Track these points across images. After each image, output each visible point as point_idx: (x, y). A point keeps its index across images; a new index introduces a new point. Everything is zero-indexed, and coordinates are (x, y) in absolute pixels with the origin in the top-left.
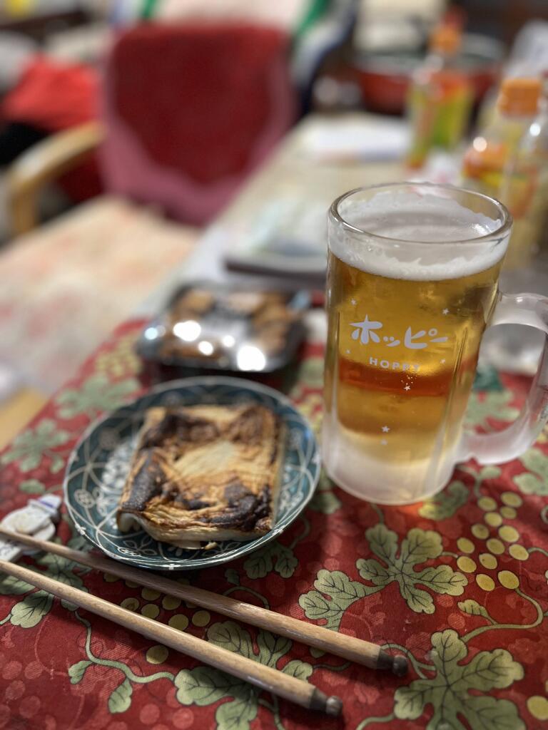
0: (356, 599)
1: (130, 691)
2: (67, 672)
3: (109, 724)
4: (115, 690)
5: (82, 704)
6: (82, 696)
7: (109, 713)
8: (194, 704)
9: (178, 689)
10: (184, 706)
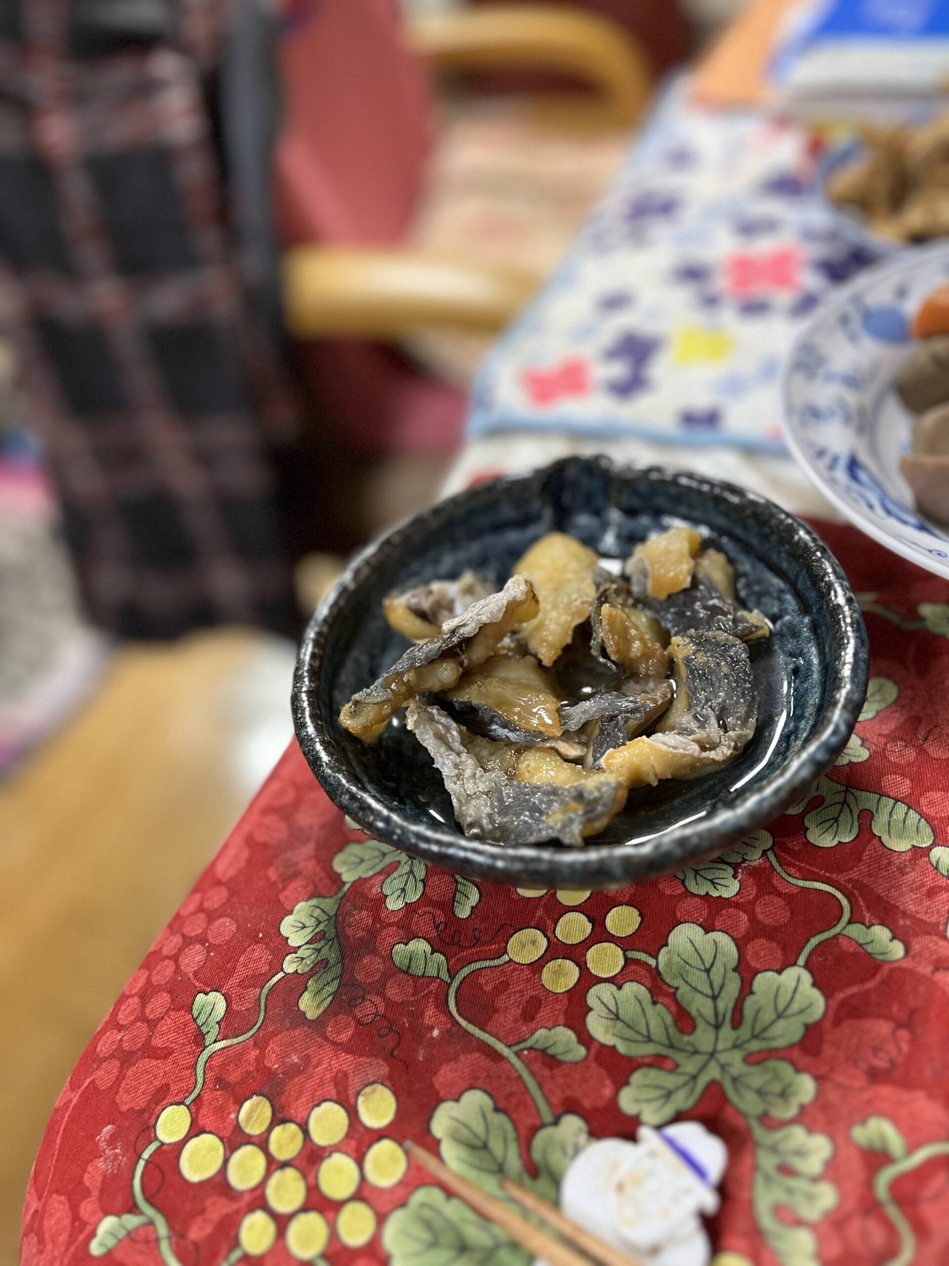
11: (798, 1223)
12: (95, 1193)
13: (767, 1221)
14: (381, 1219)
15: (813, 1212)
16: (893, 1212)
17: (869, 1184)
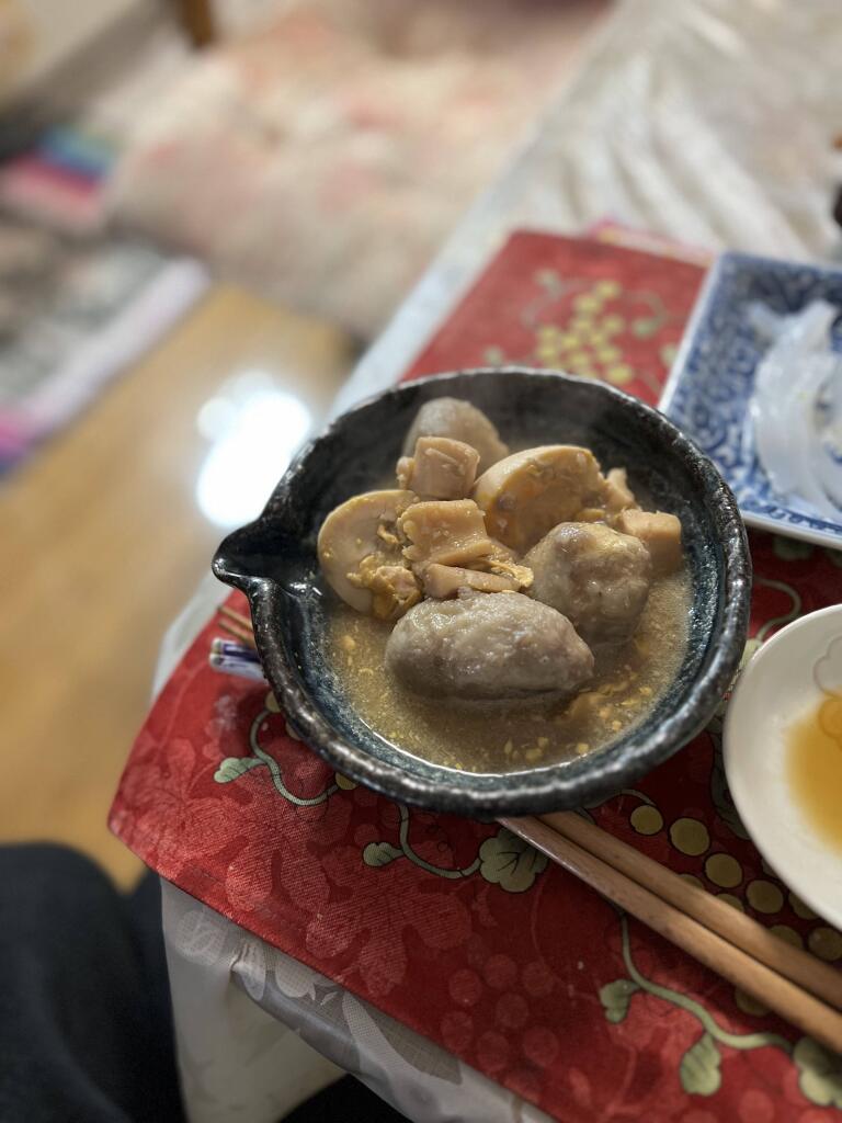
1: (715, 1058)
2: (598, 997)
3: (685, 1112)
4: (689, 1050)
5: (632, 1064)
6: (632, 1049)
7: (682, 1091)
8: (832, 1105)
10: (815, 1106)
12: (216, 742)
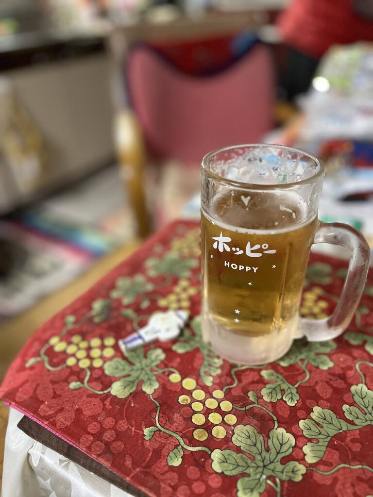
0: (341, 431)
1: (182, 453)
2: (143, 431)
4: (172, 451)
8: (223, 473)
9: (213, 461)
10: (216, 473)
11: (210, 375)
13: (202, 373)
14: (105, 362)
15: (214, 374)
16: (234, 377)
17: (230, 371)
